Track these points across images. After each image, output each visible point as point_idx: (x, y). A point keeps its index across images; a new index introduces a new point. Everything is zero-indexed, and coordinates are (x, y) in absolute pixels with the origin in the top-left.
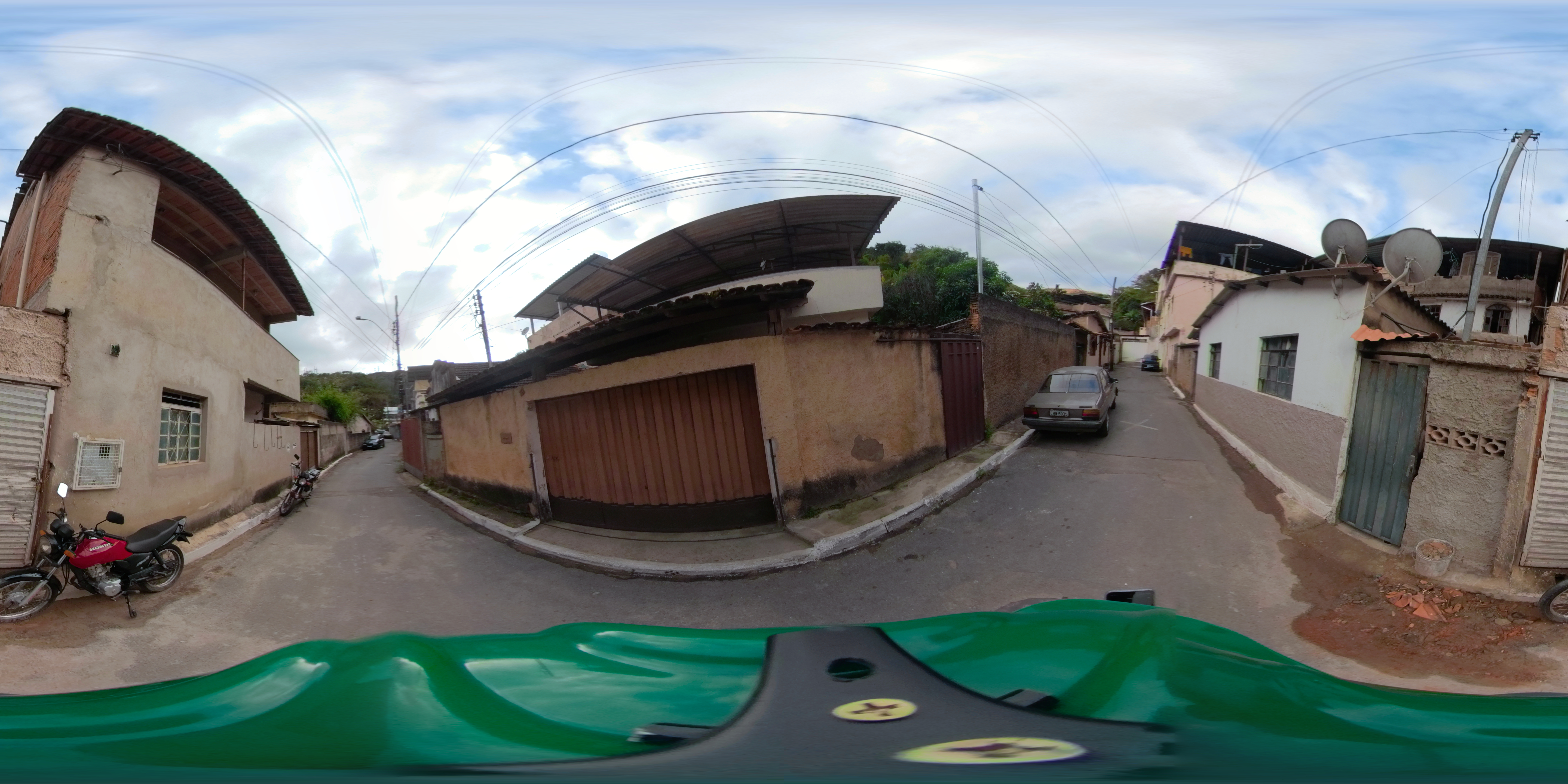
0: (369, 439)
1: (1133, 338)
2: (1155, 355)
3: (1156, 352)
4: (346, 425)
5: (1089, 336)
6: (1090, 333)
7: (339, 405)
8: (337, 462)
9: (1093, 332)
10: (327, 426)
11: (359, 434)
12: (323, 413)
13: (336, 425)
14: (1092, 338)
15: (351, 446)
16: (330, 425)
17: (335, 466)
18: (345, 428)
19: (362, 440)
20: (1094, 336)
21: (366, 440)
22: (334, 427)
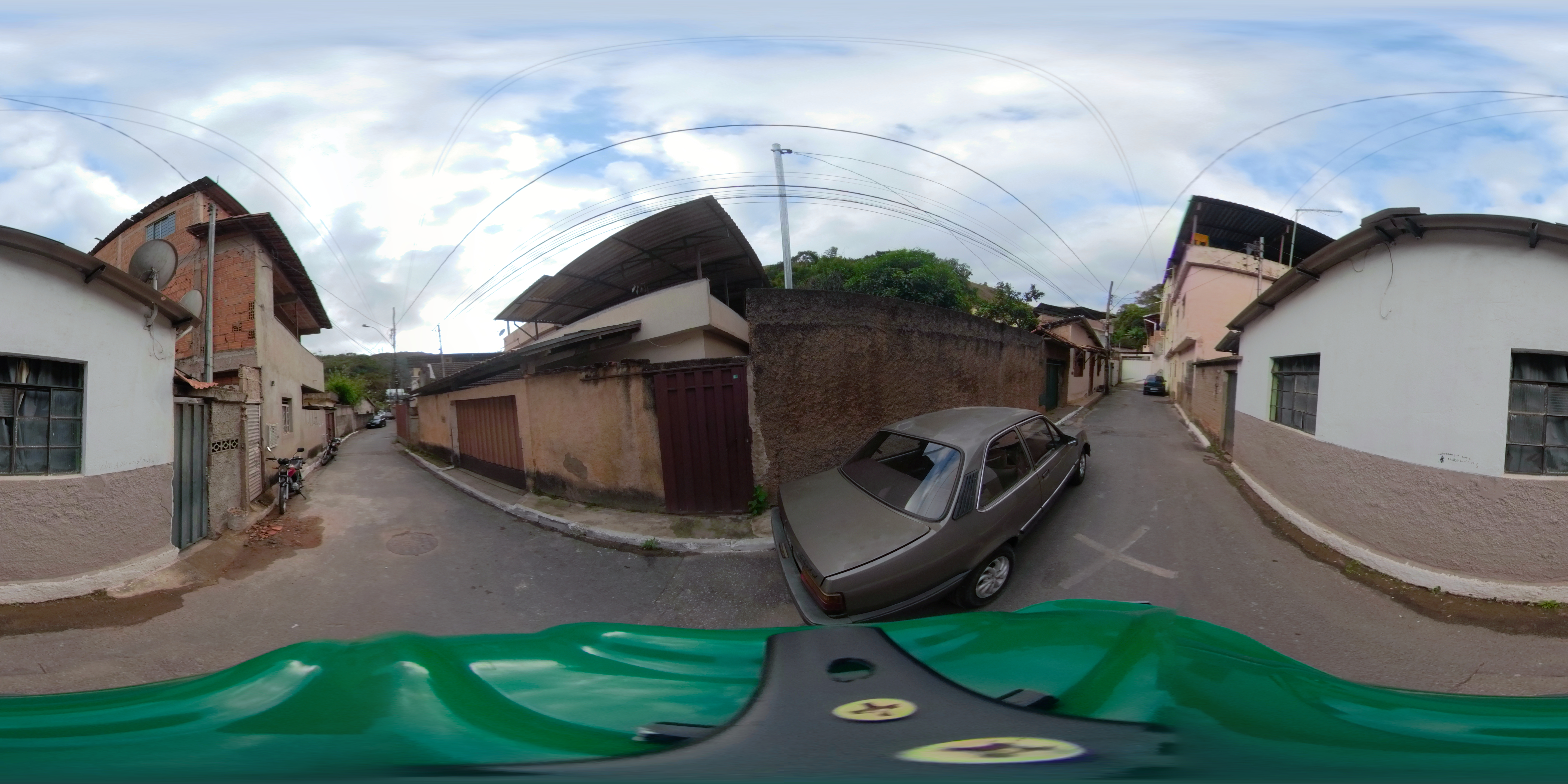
0: (373, 419)
1: (1135, 355)
2: (1160, 375)
3: (1161, 371)
4: (353, 407)
5: (1072, 351)
6: (1074, 346)
7: (348, 391)
8: (347, 437)
9: (1078, 345)
10: (340, 409)
11: (364, 415)
12: (335, 398)
13: (346, 407)
14: (1077, 354)
15: (357, 425)
16: (342, 408)
17: (347, 440)
18: (353, 409)
19: (367, 420)
20: (1079, 351)
21: (370, 420)
22: (345, 409)
